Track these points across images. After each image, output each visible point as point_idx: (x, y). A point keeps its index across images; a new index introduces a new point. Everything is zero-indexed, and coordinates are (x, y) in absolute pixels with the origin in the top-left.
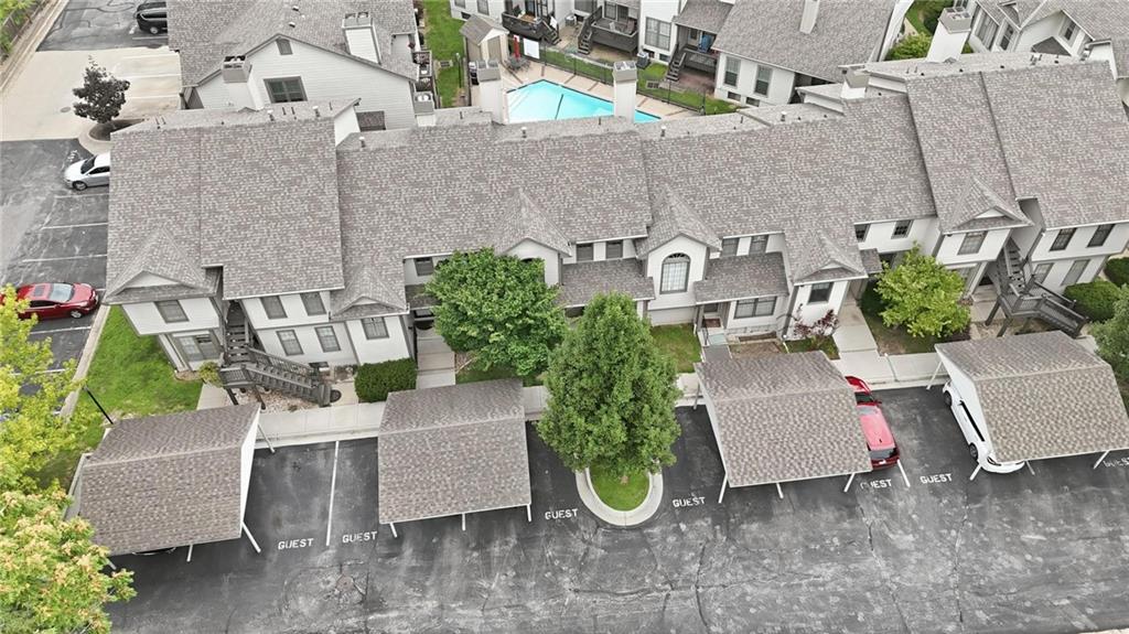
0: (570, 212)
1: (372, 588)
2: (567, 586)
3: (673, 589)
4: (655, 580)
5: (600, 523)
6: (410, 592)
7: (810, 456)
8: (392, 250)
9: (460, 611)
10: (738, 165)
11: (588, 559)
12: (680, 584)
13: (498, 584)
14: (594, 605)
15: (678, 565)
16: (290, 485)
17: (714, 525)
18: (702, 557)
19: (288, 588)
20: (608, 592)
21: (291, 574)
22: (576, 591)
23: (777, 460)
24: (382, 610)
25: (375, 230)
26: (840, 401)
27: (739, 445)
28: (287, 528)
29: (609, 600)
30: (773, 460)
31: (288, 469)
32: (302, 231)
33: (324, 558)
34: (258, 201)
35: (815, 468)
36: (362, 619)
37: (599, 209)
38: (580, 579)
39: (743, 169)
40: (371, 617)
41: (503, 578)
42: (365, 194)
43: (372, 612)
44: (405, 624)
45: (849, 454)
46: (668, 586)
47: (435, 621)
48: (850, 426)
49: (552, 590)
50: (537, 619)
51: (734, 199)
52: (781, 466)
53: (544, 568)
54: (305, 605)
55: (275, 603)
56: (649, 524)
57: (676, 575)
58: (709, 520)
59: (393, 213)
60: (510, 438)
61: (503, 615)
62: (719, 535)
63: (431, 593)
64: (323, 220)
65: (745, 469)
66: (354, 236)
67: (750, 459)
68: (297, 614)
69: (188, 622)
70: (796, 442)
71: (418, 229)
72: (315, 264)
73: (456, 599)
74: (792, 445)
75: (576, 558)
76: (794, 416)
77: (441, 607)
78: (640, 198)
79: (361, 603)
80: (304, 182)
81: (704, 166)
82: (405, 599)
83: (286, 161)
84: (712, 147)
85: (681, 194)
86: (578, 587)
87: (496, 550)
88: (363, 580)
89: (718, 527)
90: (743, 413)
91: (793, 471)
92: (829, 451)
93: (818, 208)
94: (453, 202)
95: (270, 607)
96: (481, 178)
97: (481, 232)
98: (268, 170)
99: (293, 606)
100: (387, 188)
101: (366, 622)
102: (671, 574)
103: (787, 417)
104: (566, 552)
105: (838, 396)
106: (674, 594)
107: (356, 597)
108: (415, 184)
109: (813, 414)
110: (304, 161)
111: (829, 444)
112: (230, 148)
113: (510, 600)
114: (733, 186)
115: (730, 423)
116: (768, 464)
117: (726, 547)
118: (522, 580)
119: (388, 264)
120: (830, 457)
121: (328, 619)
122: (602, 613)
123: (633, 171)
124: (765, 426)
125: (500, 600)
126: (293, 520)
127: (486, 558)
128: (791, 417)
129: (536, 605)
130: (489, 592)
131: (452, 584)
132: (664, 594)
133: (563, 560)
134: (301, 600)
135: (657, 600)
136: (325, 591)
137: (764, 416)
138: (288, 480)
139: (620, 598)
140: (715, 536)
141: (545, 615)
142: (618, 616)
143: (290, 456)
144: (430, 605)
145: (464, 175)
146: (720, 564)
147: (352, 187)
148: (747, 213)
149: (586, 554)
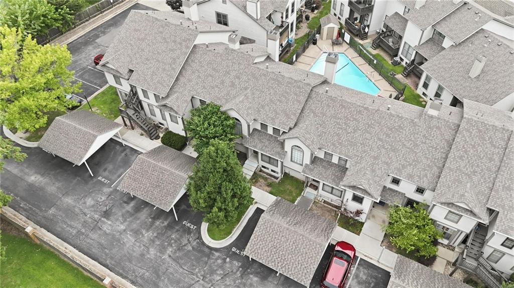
0: (263, 107)
1: (112, 210)
2: (168, 252)
3: (203, 280)
4: (199, 272)
5: (200, 238)
6: (120, 218)
7: (285, 263)
8: (191, 91)
9: (129, 236)
10: (350, 120)
11: (184, 248)
12: (207, 280)
13: (148, 235)
14: (170, 265)
15: (212, 272)
16: (119, 160)
17: (240, 267)
18: (225, 276)
19: (90, 193)
20: (179, 264)
21: (95, 189)
22: (170, 256)
23: (270, 255)
24: (108, 219)
25: (190, 81)
26: (316, 248)
27: (259, 239)
28: (106, 173)
29: (177, 267)
30: (269, 254)
31: (123, 154)
32: (164, 70)
33: (107, 190)
34: (158, 52)
35: (284, 269)
36: (100, 217)
37: (275, 111)
38: (175, 252)
39: (351, 123)
40: (103, 219)
41: (151, 234)
42: (195, 65)
43: (105, 217)
44: (110, 228)
45: (303, 273)
46: (202, 278)
47: (119, 233)
48: (312, 261)
49: (162, 249)
50: (149, 256)
51: (338, 135)
52: (270, 259)
53: (167, 240)
54: (90, 201)
55: (83, 195)
56: (217, 250)
57: (208, 276)
58: (240, 264)
59: (200, 77)
60: (177, 183)
61: (140, 247)
62: (238, 273)
63: (127, 223)
64: (173, 69)
65: (255, 250)
66: (182, 79)
67: (259, 248)
68: (85, 203)
69: (57, 186)
70: (284, 253)
71: (204, 87)
72: (161, 84)
73: (131, 231)
74: (281, 253)
75: (180, 244)
76: (291, 242)
77: (125, 230)
78: (295, 114)
79: (104, 212)
80: (175, 52)
81: (334, 114)
82: (117, 220)
83: (175, 42)
84: (344, 107)
85: (316, 121)
86: (172, 255)
87: (158, 223)
88: (111, 205)
89: (241, 269)
90: (270, 227)
91: (273, 264)
92: (295, 266)
93: (375, 158)
94: (223, 82)
95: (80, 195)
96: (238, 78)
97: (224, 99)
98: (167, 42)
99: (86, 200)
100: (204, 67)
101: (100, 219)
102: (207, 274)
103: (287, 240)
104: (179, 240)
105: (316, 245)
106: (201, 282)
107: (105, 209)
108: (214, 69)
109: (299, 246)
110: (180, 44)
111: (297, 263)
112: (161, 29)
113: (146, 243)
114: (341, 128)
115: (262, 227)
116: (265, 254)
117: (237, 279)
118: (156, 239)
119: (186, 95)
120: (293, 269)
121: (91, 211)
122: (171, 270)
123: (299, 102)
124: (275, 238)
125: (143, 241)
126: (110, 172)
127: (152, 224)
128: (289, 241)
129: (152, 251)
130: (143, 235)
131: (135, 225)
132: (198, 279)
133: (176, 241)
134: (90, 199)
135: (193, 279)
136: (98, 201)
137: (278, 234)
138: (120, 157)
139: (181, 270)
140: (237, 271)
141: (152, 257)
142: (175, 275)
143: (128, 150)
144: (123, 227)
145: (233, 74)
146: (228, 284)
147: (192, 61)
148: (340, 144)
149: (185, 245)
